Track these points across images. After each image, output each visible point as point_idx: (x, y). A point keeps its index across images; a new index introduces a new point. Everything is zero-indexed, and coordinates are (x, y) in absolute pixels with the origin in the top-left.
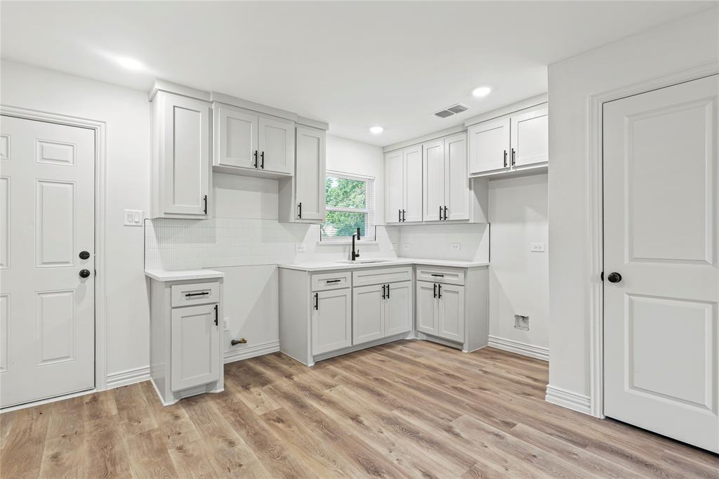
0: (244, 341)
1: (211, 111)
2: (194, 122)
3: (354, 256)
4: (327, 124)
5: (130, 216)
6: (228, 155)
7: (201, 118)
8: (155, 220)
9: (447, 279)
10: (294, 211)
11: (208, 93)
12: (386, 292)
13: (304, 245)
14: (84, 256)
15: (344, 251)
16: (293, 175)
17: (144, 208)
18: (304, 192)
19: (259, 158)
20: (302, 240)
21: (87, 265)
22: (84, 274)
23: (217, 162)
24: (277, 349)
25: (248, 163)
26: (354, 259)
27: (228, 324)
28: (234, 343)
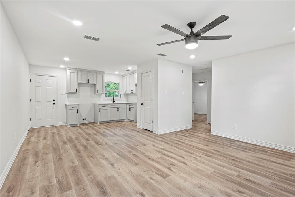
0: (86, 119)
1: (77, 72)
2: (74, 75)
3: (114, 101)
4: (105, 72)
5: (62, 93)
6: (81, 81)
7: (76, 74)
8: (67, 94)
9: (132, 106)
10: (96, 92)
11: (77, 69)
12: (118, 109)
13: (100, 99)
14: (54, 100)
15: (112, 100)
16: (96, 84)
17: (65, 91)
18: (98, 87)
19: (88, 81)
20: (100, 98)
21: (54, 102)
22: (54, 104)
23: (79, 82)
24: (94, 122)
25: (85, 82)
26: (113, 102)
27: (82, 115)
28: (83, 119)
